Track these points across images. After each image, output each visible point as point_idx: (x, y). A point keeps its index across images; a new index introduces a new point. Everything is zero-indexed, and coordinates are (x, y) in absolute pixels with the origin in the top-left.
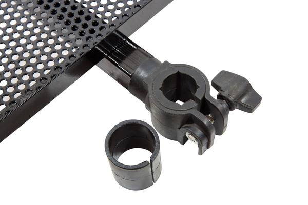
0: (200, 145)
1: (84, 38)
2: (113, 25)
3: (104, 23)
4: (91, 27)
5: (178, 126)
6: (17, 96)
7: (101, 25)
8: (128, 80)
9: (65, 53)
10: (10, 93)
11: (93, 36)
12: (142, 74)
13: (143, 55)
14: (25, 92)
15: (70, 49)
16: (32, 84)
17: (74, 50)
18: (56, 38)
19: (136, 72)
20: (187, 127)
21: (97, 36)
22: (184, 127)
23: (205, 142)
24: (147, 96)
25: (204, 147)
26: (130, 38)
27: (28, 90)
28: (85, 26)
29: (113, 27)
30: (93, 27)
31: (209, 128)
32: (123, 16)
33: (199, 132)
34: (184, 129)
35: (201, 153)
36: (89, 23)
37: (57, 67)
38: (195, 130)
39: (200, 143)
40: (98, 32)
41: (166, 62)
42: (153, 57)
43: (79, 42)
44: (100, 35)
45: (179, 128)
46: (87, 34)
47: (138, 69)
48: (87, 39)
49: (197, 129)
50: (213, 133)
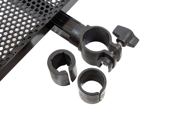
0: (109, 68)
1: (42, 15)
2: (57, 7)
3: (52, 6)
4: (45, 9)
5: (97, 59)
6: (11, 50)
7: (50, 7)
8: (69, 36)
9: (34, 24)
10: (7, 48)
11: (47, 14)
12: (76, 32)
13: (75, 22)
14: (15, 47)
15: (35, 22)
16: (18, 42)
17: (38, 22)
18: (27, 16)
19: (72, 32)
20: (102, 59)
21: (49, 14)
22: (101, 59)
23: (112, 65)
24: (79, 44)
25: (111, 68)
26: (67, 13)
27: (16, 46)
28: (42, 8)
29: (57, 8)
30: (47, 9)
31: (113, 58)
32: (62, 2)
33: (108, 61)
34: (100, 60)
35: (109, 71)
36: (44, 7)
37: (30, 32)
38: (106, 60)
39: (109, 66)
40: (49, 11)
41: (88, 26)
42: (80, 23)
43: (40, 18)
44: (51, 13)
45: (98, 60)
46: (44, 13)
47: (73, 30)
48: (44, 16)
49: (108, 59)
50: (116, 61)
